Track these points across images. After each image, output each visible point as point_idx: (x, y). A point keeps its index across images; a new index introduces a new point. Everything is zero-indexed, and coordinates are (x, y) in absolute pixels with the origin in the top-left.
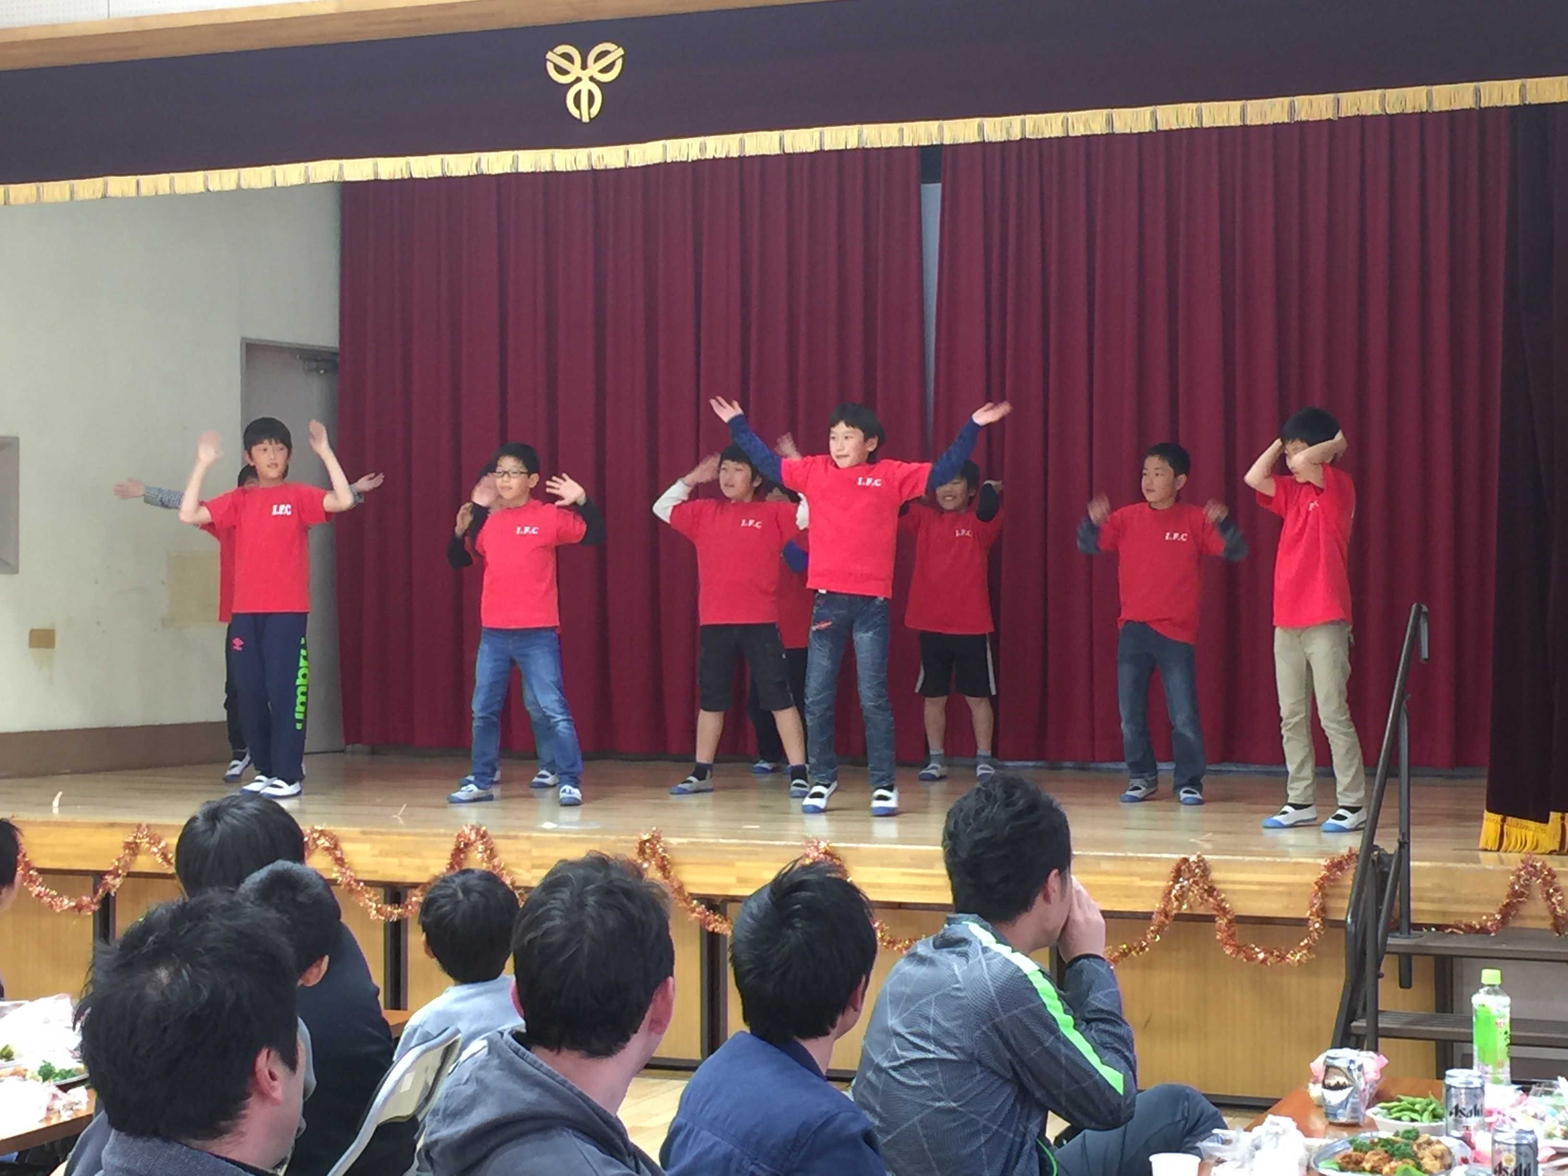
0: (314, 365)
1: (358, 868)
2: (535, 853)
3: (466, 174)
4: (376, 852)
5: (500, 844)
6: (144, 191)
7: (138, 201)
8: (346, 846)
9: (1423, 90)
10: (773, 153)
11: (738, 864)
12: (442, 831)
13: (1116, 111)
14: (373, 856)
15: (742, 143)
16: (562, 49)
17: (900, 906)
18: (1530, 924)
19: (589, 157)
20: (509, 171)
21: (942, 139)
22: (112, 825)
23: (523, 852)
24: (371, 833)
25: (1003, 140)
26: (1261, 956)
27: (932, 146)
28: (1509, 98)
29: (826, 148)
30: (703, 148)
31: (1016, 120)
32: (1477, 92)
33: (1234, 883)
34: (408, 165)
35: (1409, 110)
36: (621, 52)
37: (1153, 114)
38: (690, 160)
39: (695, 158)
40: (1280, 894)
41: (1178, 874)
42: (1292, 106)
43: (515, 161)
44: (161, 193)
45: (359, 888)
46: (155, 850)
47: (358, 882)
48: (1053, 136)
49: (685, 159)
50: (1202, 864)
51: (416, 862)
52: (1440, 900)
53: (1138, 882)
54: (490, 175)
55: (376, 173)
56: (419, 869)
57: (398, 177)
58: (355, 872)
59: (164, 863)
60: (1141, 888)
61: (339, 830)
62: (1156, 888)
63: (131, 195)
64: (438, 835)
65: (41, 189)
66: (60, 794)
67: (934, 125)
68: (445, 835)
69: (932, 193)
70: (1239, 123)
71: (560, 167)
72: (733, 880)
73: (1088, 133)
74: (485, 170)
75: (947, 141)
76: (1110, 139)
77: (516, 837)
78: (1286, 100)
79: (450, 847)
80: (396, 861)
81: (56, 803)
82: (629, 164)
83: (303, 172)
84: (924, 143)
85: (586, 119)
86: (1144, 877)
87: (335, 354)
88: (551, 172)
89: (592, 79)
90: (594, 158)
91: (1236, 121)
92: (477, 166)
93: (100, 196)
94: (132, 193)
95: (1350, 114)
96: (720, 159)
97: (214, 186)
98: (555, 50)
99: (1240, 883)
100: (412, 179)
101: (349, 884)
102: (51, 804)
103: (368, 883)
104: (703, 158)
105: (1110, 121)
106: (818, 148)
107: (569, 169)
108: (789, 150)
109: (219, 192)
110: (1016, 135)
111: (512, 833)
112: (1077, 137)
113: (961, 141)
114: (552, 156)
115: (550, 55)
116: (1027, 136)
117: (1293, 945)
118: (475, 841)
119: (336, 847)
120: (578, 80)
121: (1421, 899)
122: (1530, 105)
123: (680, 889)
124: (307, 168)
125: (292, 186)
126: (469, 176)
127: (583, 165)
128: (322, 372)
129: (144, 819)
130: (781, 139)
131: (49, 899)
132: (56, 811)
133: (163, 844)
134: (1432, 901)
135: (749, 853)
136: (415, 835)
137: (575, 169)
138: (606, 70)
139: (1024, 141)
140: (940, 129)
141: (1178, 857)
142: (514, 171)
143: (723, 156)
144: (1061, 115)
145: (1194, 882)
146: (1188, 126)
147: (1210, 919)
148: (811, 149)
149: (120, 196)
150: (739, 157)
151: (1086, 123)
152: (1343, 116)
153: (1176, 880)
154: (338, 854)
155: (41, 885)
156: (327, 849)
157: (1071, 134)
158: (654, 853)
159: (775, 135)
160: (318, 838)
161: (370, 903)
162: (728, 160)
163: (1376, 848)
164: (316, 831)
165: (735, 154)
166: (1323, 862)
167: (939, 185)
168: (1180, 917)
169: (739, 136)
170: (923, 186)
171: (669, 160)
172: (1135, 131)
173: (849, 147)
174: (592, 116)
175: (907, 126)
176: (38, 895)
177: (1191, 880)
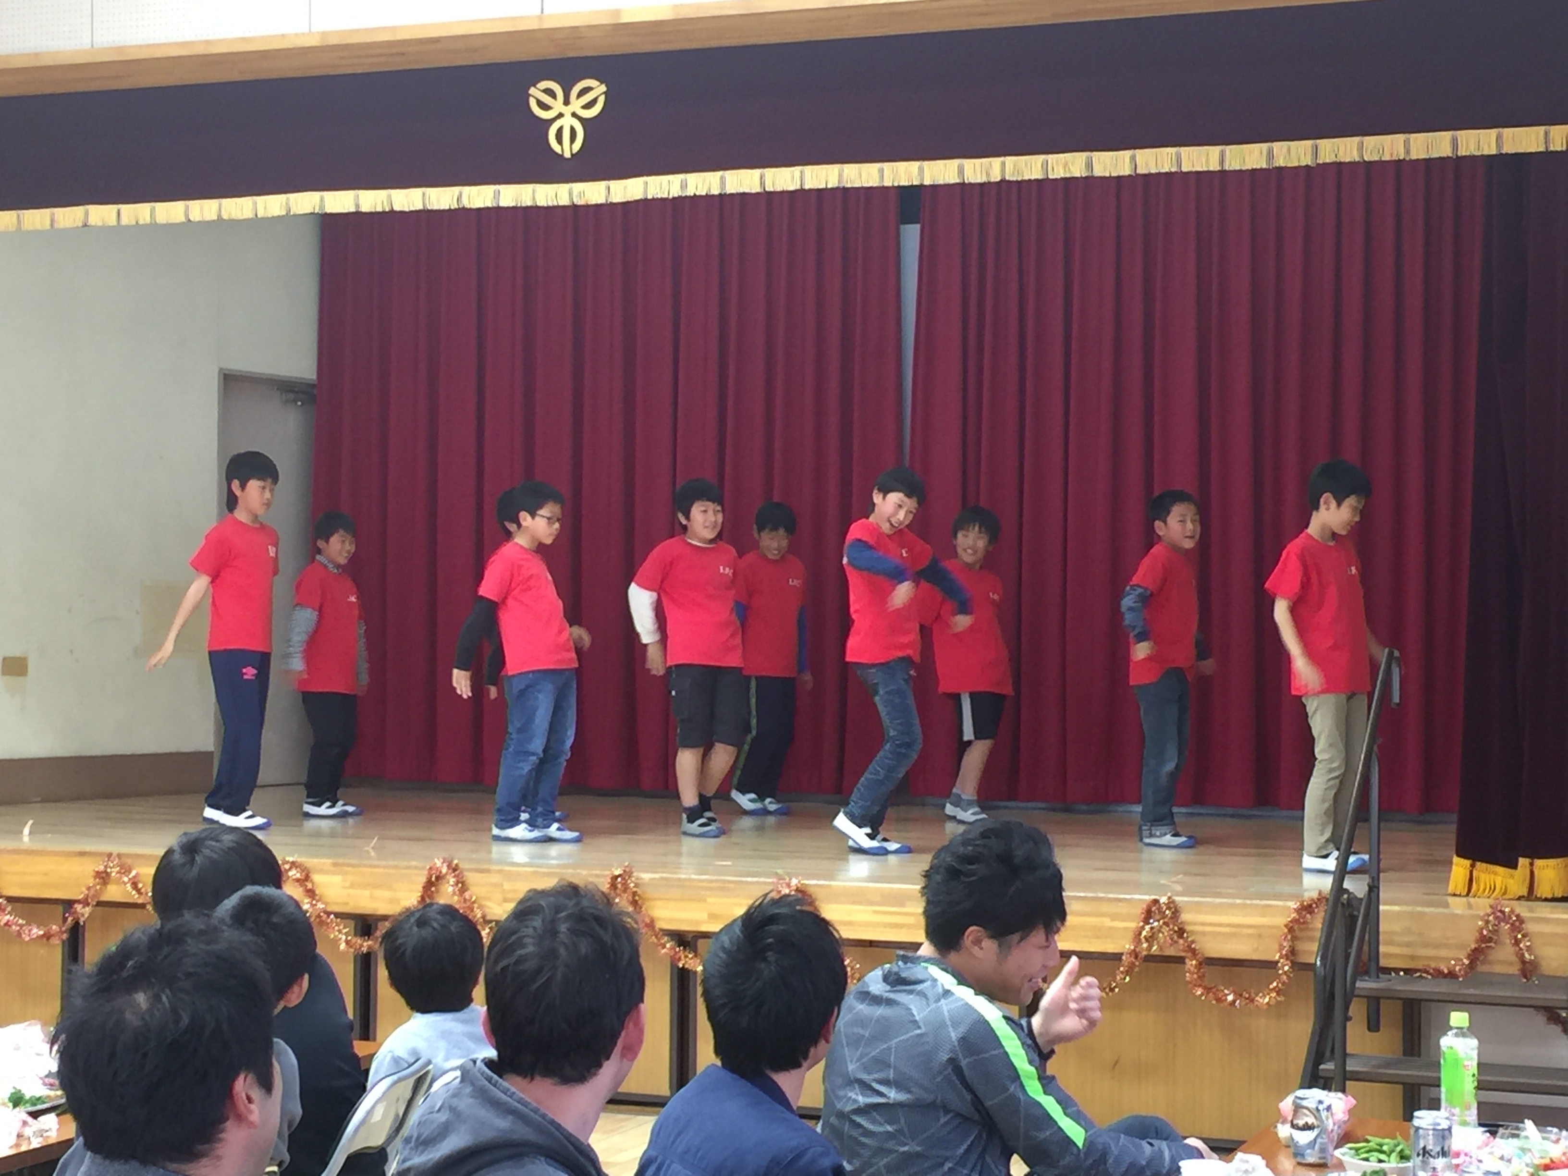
0: (291, 396)
1: (328, 900)
2: (507, 886)
3: (447, 208)
4: (348, 884)
5: (471, 878)
6: (125, 221)
7: (118, 230)
8: (317, 878)
9: (1401, 138)
10: (753, 191)
11: (709, 900)
12: (414, 863)
13: (1096, 155)
14: (344, 888)
15: (723, 180)
16: (544, 85)
17: (871, 944)
18: (1498, 969)
19: (570, 193)
20: (490, 205)
21: (922, 179)
22: (82, 854)
23: (495, 885)
24: (343, 865)
25: (983, 181)
26: (1230, 998)
27: (912, 186)
28: (1486, 147)
29: (807, 187)
30: (684, 185)
31: (996, 162)
32: (1455, 143)
33: (1204, 924)
34: (389, 197)
35: (1386, 158)
36: (603, 88)
37: (1133, 158)
38: (671, 197)
39: (676, 195)
40: (1250, 936)
41: (1148, 915)
42: (1270, 153)
43: (497, 194)
44: (141, 222)
45: (329, 921)
46: (126, 879)
47: (328, 914)
48: (1033, 178)
49: (665, 196)
50: (1172, 906)
51: (388, 894)
52: (1408, 945)
53: (1107, 922)
54: (471, 210)
55: (357, 206)
56: (392, 901)
57: (379, 209)
58: (326, 904)
59: (134, 892)
60: (1111, 928)
61: (310, 862)
62: (1125, 929)
63: (111, 224)
64: (409, 868)
65: (21, 216)
66: (31, 822)
67: (914, 165)
68: (416, 868)
69: (911, 235)
70: (1217, 168)
71: (542, 202)
72: (705, 916)
73: (1068, 175)
74: (466, 203)
75: (927, 182)
76: (1089, 182)
77: (488, 871)
78: (1264, 146)
79: (423, 879)
80: (367, 893)
81: (26, 831)
82: (610, 200)
83: (284, 203)
84: (904, 183)
85: (567, 155)
86: (1114, 917)
87: (313, 386)
88: (531, 207)
89: (574, 115)
90: (575, 193)
91: (1214, 166)
92: (459, 199)
93: (80, 224)
94: (113, 221)
95: (1328, 161)
96: (700, 196)
97: (195, 216)
98: (538, 86)
99: (1211, 924)
100: (392, 212)
101: (319, 916)
102: (22, 832)
103: (338, 915)
104: (684, 195)
105: (1089, 165)
106: (798, 187)
107: (550, 204)
108: (770, 188)
109: (200, 222)
110: (996, 177)
111: (486, 867)
112: (1056, 180)
113: (941, 182)
114: (534, 191)
115: (532, 91)
116: (1007, 178)
117: (1263, 988)
118: (447, 874)
119: (307, 878)
120: (561, 115)
121: (1390, 943)
122: (1507, 154)
123: (651, 925)
124: (288, 199)
125: (273, 217)
126: (450, 210)
127: (564, 201)
128: (299, 403)
129: (115, 849)
130: (762, 177)
131: (18, 928)
132: (26, 839)
133: (133, 873)
134: (1399, 945)
135: (721, 889)
136: (385, 867)
137: (556, 204)
138: (588, 106)
139: (1003, 181)
140: (921, 170)
141: (1149, 898)
142: (495, 205)
143: (704, 193)
144: (1042, 157)
145: (1164, 923)
146: (1167, 170)
147: (1181, 960)
148: (791, 188)
149: (100, 224)
150: (720, 194)
151: (1066, 165)
152: (1321, 162)
153: (1146, 921)
154: (309, 886)
155: (10, 913)
156: (298, 880)
157: (1051, 177)
158: (626, 889)
159: (756, 173)
160: (290, 869)
161: (340, 936)
162: (709, 198)
163: (1346, 891)
164: (287, 862)
165: (716, 191)
166: (1293, 905)
167: (917, 227)
168: (1150, 958)
169: (720, 173)
170: (902, 227)
171: (650, 197)
172: (1113, 174)
173: (830, 186)
174: (574, 152)
175: (887, 166)
176: (7, 924)
177: (1161, 922)
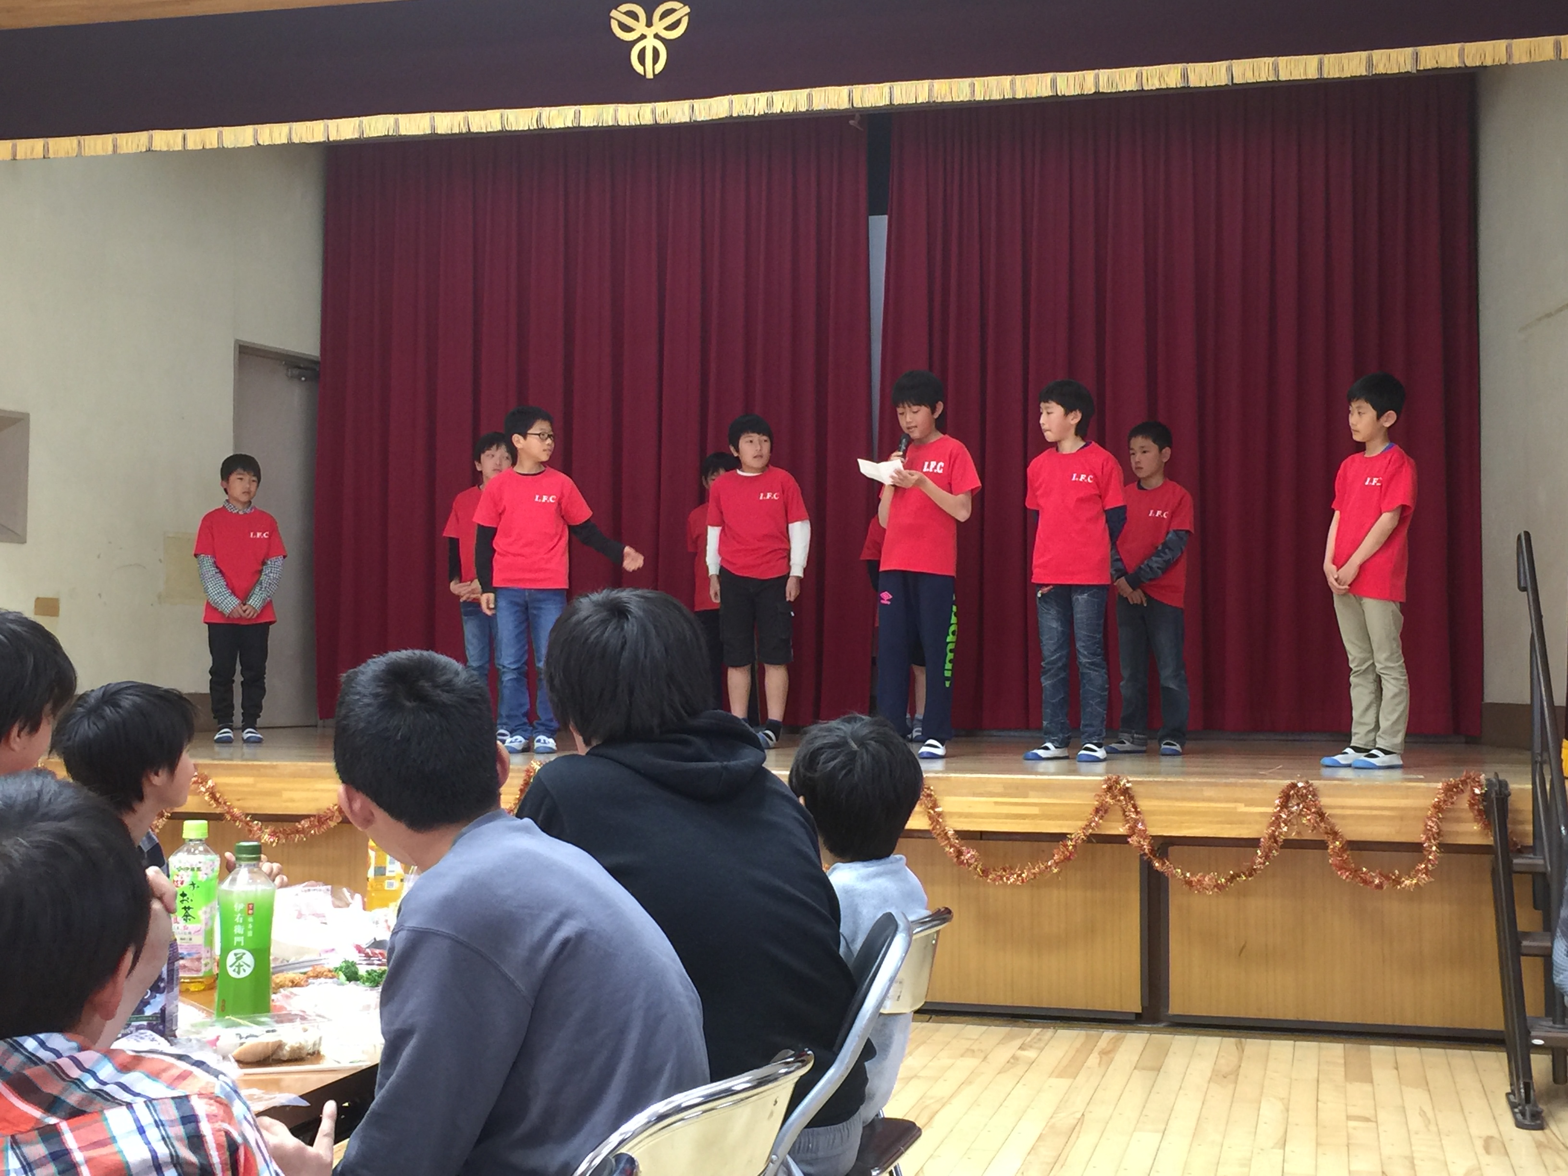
0: (296, 372)
3: (526, 128)
6: (191, 145)
7: (185, 153)
9: (1502, 44)
10: (842, 108)
13: (1191, 66)
15: (810, 97)
16: (625, 7)
19: (653, 112)
20: (570, 125)
21: (1014, 92)
25: (1076, 93)
26: (1377, 881)
27: (1004, 100)
29: (896, 102)
30: (771, 103)
31: (1090, 75)
32: (1558, 48)
33: (1343, 807)
34: (467, 119)
36: (687, 10)
37: (1229, 69)
38: (756, 115)
39: (762, 113)
40: (1392, 818)
41: (1286, 799)
42: (1370, 61)
43: (577, 115)
44: (208, 147)
48: (1127, 89)
49: (751, 113)
50: (1311, 789)
53: (1242, 808)
54: (551, 130)
55: (433, 127)
57: (456, 130)
60: (1246, 814)
62: (1262, 814)
63: (176, 149)
65: (82, 142)
67: (1006, 80)
70: (1316, 76)
71: (624, 121)
73: (1164, 86)
74: (546, 124)
75: (1020, 95)
76: (1185, 92)
78: (1364, 54)
82: (694, 118)
83: (357, 126)
84: (996, 96)
85: (650, 75)
86: (1250, 803)
87: (315, 362)
88: (613, 127)
89: (657, 36)
90: (658, 113)
92: (538, 120)
93: (144, 150)
94: (179, 147)
95: (1429, 67)
96: (787, 114)
97: (265, 140)
98: (619, 9)
99: (1351, 808)
100: (470, 133)
104: (770, 112)
105: (1185, 76)
106: (888, 103)
107: (633, 124)
108: (858, 104)
109: (269, 146)
110: (1089, 89)
112: (1151, 91)
113: (1034, 95)
114: (616, 111)
115: (614, 13)
116: (1101, 91)
117: (1410, 870)
120: (643, 37)
124: (361, 122)
126: (529, 131)
127: (647, 120)
128: (303, 379)
130: (850, 94)
137: (638, 123)
138: (672, 27)
139: (1097, 94)
140: (1012, 83)
141: (1286, 783)
142: (575, 125)
143: (791, 110)
144: (1136, 69)
146: (1265, 80)
148: (880, 104)
149: (165, 149)
150: (807, 111)
151: (1161, 76)
152: (1422, 68)
153: (1284, 805)
157: (1146, 88)
159: (844, 90)
162: (796, 115)
165: (803, 108)
166: (1440, 785)
168: (1289, 844)
169: (808, 90)
171: (735, 115)
172: (1210, 84)
173: (919, 101)
174: (657, 72)
175: (979, 82)
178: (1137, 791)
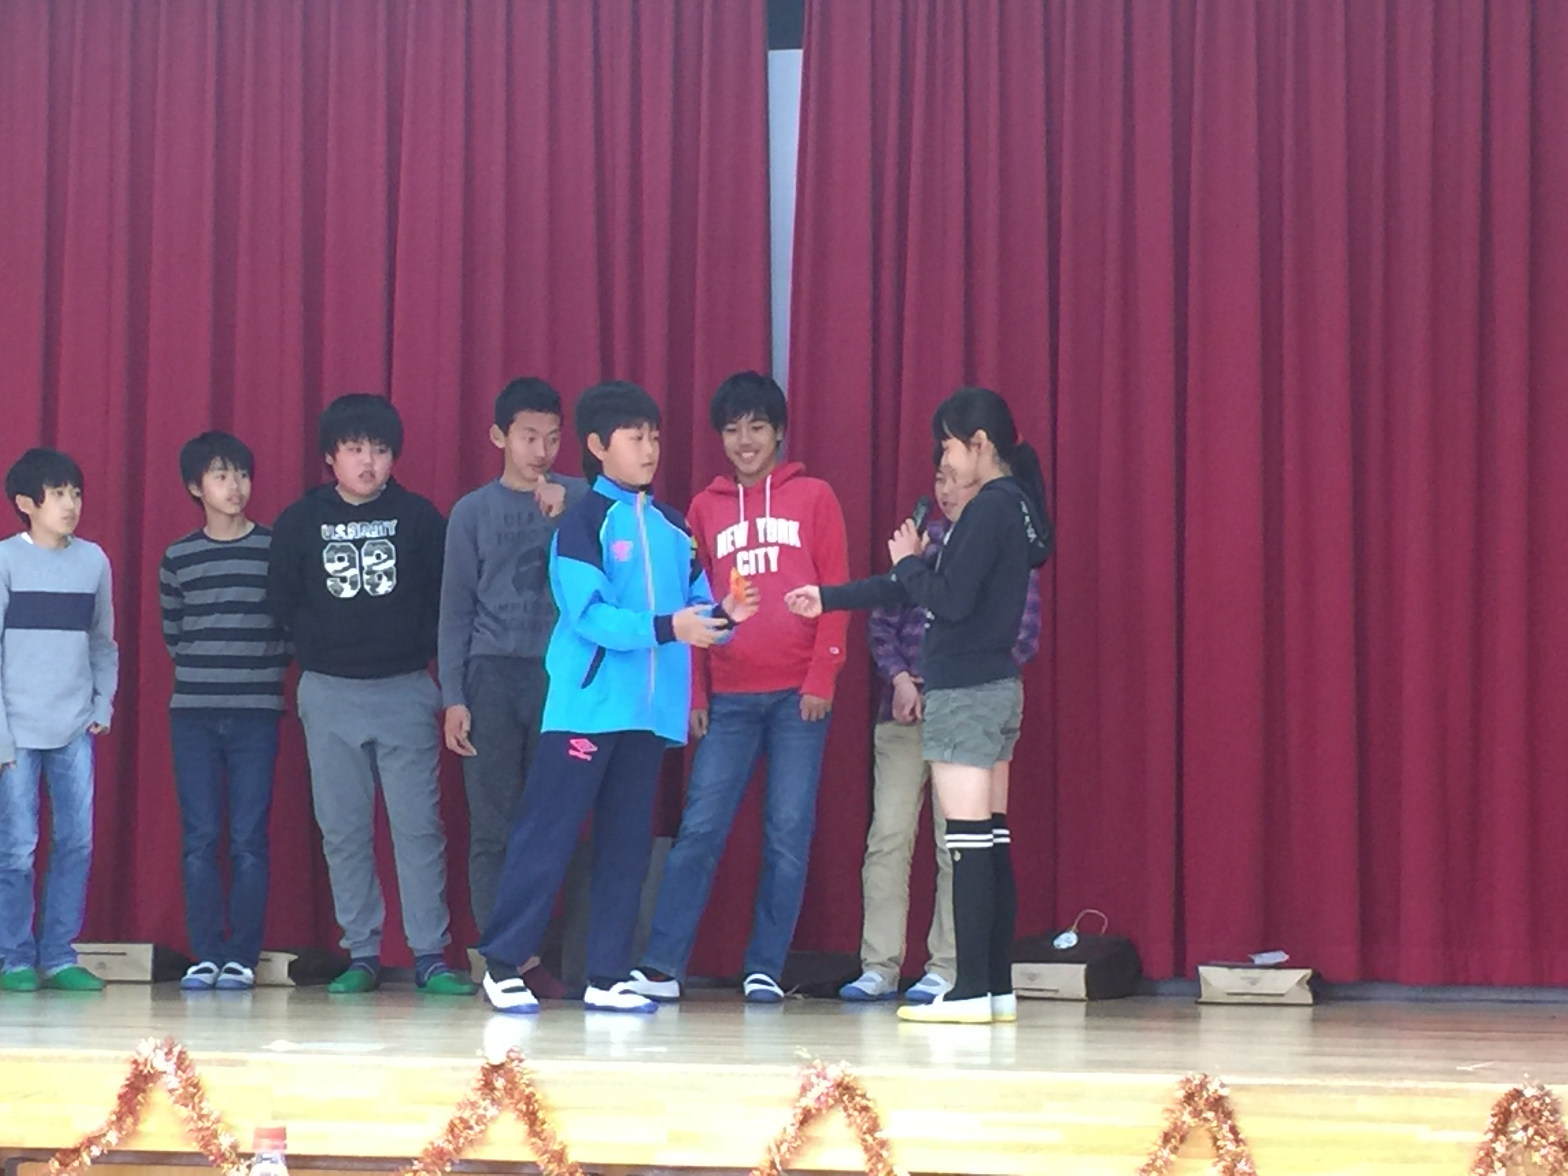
12: (105, 1053)
23: (259, 1089)
41: (1504, 1119)
56: (56, 1123)
64: (96, 1061)
68: (108, 1061)
69: (785, 66)
86: (1438, 1124)
118: (163, 1070)
123: (559, 1157)
141: (1504, 1088)
145: (1536, 1133)
153: (1501, 1128)
177: (1531, 1131)
178: (1238, 1102)
